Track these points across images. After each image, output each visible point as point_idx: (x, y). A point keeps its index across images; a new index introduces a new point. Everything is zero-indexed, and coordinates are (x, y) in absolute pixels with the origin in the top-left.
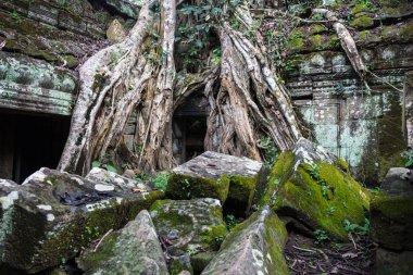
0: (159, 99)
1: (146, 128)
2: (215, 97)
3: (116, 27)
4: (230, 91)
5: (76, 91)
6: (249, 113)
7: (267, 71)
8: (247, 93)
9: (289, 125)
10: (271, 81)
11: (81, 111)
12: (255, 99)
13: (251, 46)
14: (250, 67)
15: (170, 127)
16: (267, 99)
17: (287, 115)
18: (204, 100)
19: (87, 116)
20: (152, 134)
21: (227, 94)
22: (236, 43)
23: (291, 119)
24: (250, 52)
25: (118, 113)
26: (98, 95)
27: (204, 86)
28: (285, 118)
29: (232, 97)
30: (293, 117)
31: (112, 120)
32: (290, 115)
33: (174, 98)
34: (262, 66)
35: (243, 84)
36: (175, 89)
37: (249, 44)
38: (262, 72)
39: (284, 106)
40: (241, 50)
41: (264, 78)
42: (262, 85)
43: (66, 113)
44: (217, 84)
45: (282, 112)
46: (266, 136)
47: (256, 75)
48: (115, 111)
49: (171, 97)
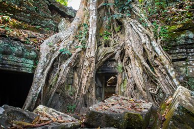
0: (86, 63)
1: (79, 81)
2: (122, 61)
3: (63, 23)
4: (131, 57)
5: (36, 60)
6: (144, 70)
7: (154, 43)
8: (142, 58)
9: (171, 79)
10: (157, 49)
11: (39, 70)
12: (148, 62)
13: (143, 29)
14: (143, 41)
15: (94, 80)
16: (156, 62)
17: (169, 71)
18: (115, 63)
19: (42, 73)
20: (82, 85)
21: (129, 59)
22: (134, 27)
23: (173, 74)
24: (143, 32)
25: (62, 72)
26: (50, 60)
27: (115, 54)
28: (168, 74)
29: (132, 62)
30: (174, 73)
31: (58, 75)
32: (172, 71)
33: (96, 63)
34: (150, 41)
35: (140, 53)
36: (97, 56)
37: (142, 27)
38: (151, 44)
39: (167, 66)
40: (137, 31)
41: (153, 48)
42: (151, 52)
43: (30, 72)
44: (123, 53)
45: (166, 70)
46: (157, 86)
47: (147, 46)
48: (60, 71)
49: (94, 61)
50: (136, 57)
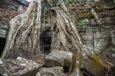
0: (36, 32)
1: (31, 42)
2: (54, 31)
4: (60, 29)
5: (8, 30)
6: (66, 36)
7: (71, 23)
8: (65, 30)
9: (78, 41)
10: (73, 26)
11: (10, 36)
12: (68, 32)
13: (66, 16)
14: (66, 22)
15: (39, 41)
16: (72, 32)
17: (78, 37)
18: (50, 32)
19: (12, 38)
20: (33, 43)
21: (58, 30)
22: (61, 14)
23: (79, 39)
25: (23, 37)
26: (16, 30)
27: (51, 28)
29: (60, 32)
30: (80, 38)
31: (21, 39)
32: (79, 37)
33: (41, 32)
34: (69, 22)
35: (64, 28)
36: (41, 28)
37: (66, 15)
38: (70, 24)
39: (77, 35)
40: (63, 17)
41: (71, 26)
42: (70, 28)
43: (4, 37)
44: (55, 27)
45: (76, 37)
46: (72, 44)
47: (68, 25)
48: (21, 36)
49: (40, 31)
50: (62, 30)
